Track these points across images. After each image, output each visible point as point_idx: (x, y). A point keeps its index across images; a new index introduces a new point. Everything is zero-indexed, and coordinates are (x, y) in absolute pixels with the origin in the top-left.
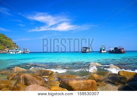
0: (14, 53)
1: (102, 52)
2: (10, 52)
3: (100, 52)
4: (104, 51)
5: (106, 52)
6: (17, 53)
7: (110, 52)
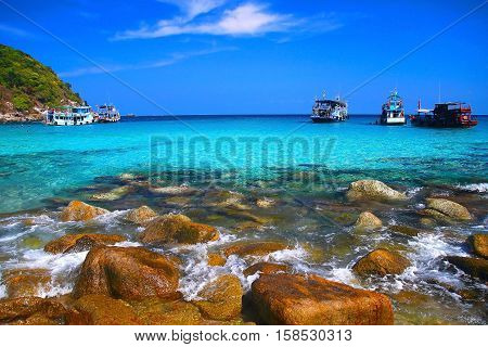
0: (70, 123)
1: (389, 120)
2: (57, 118)
3: (382, 120)
4: (395, 116)
5: (403, 120)
6: (78, 123)
7: (419, 122)
